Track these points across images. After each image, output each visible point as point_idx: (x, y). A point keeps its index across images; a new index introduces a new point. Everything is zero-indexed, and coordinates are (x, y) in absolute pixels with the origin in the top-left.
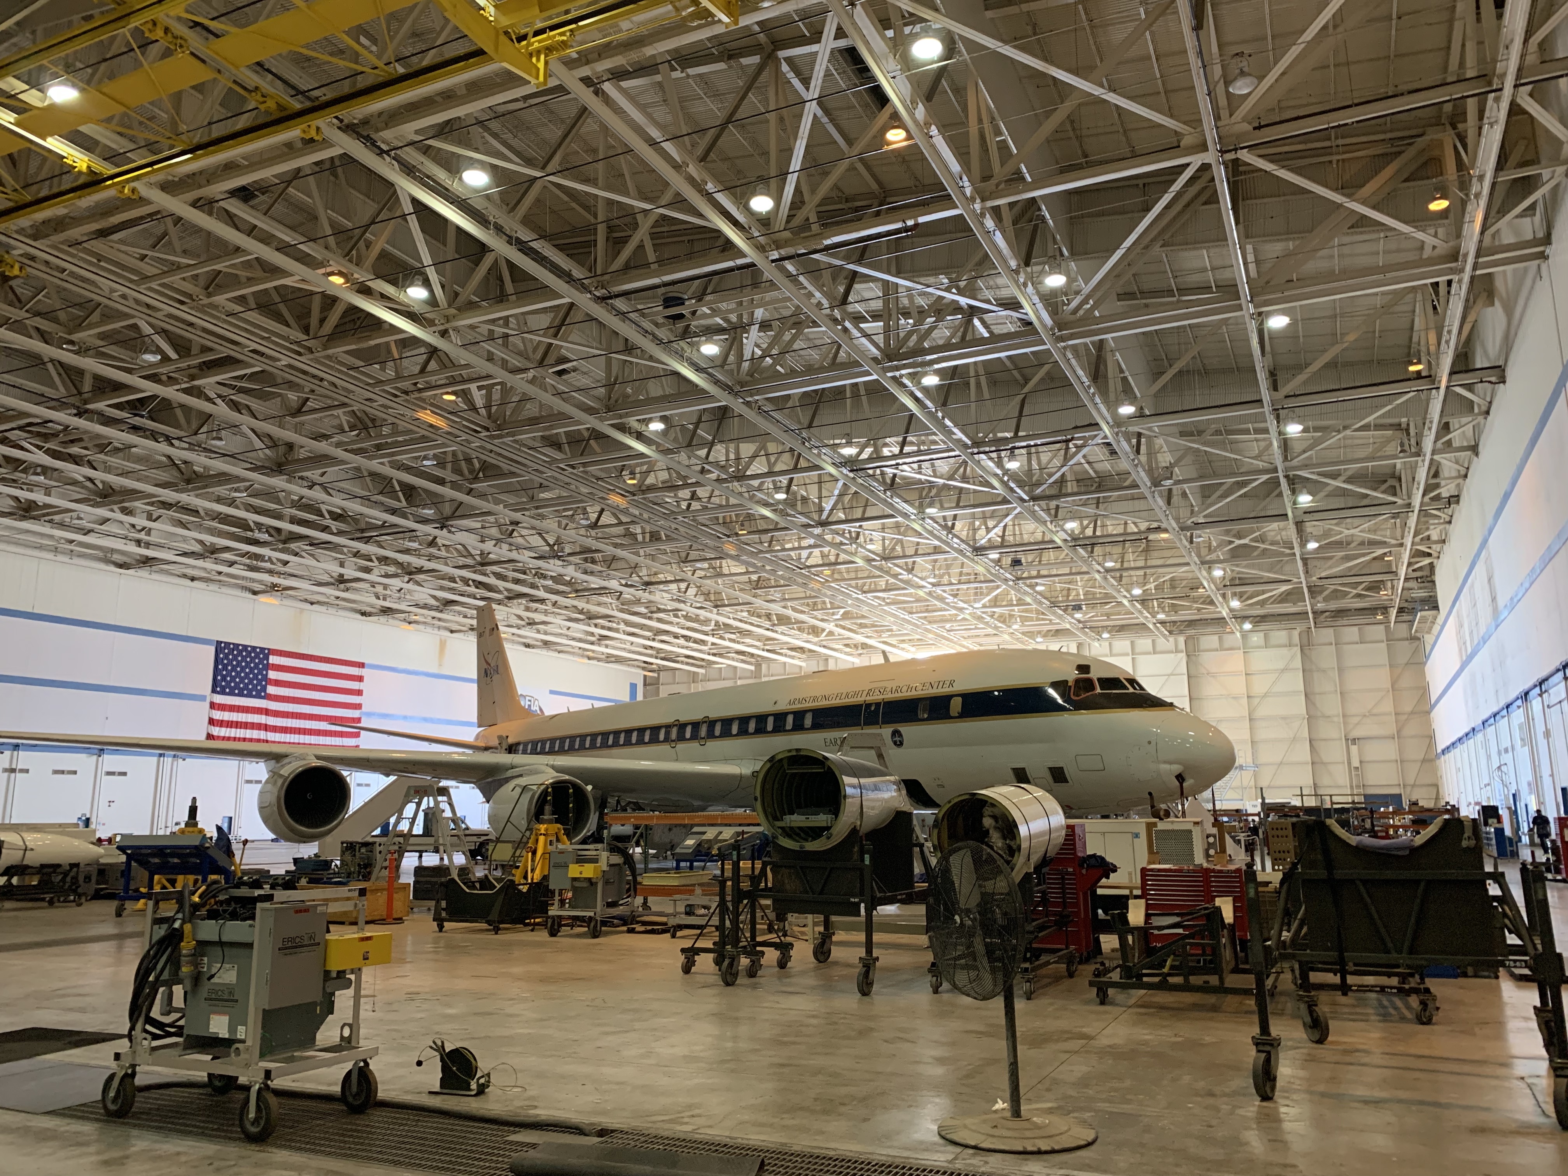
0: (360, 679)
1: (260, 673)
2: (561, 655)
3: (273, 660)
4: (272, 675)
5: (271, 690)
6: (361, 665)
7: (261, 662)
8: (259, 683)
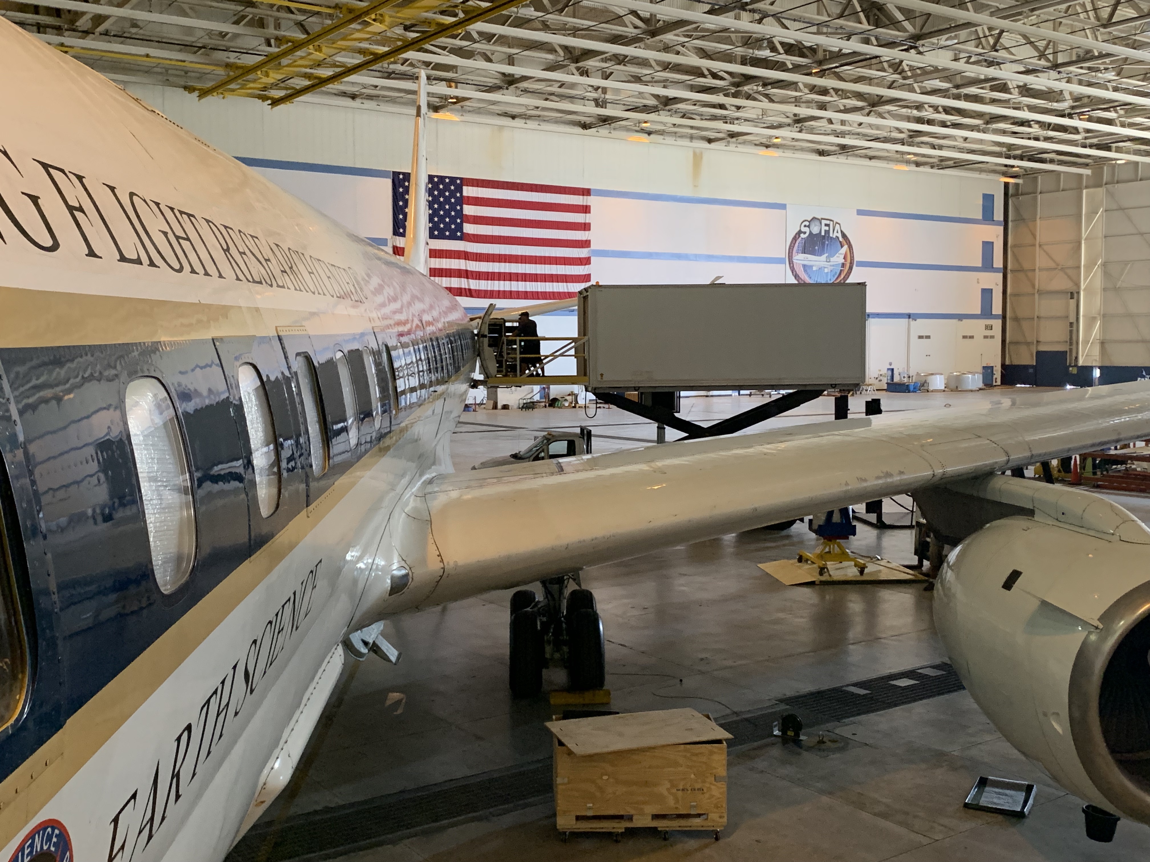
0: (586, 209)
1: (453, 207)
2: (873, 163)
3: (468, 191)
4: (469, 210)
5: (469, 228)
6: (586, 192)
7: (453, 194)
8: (453, 220)
